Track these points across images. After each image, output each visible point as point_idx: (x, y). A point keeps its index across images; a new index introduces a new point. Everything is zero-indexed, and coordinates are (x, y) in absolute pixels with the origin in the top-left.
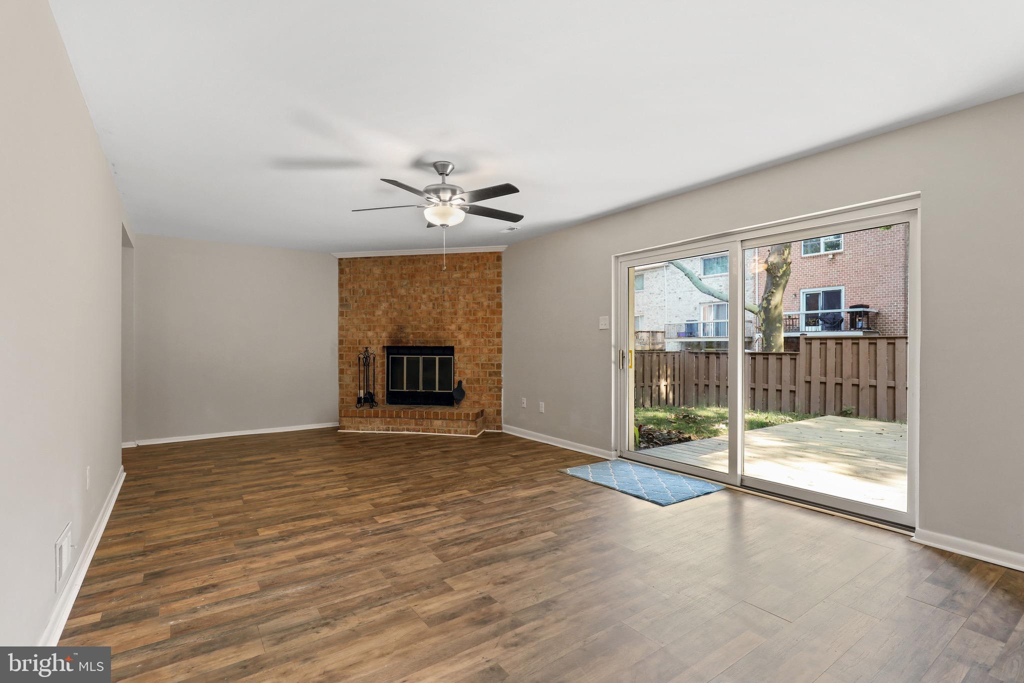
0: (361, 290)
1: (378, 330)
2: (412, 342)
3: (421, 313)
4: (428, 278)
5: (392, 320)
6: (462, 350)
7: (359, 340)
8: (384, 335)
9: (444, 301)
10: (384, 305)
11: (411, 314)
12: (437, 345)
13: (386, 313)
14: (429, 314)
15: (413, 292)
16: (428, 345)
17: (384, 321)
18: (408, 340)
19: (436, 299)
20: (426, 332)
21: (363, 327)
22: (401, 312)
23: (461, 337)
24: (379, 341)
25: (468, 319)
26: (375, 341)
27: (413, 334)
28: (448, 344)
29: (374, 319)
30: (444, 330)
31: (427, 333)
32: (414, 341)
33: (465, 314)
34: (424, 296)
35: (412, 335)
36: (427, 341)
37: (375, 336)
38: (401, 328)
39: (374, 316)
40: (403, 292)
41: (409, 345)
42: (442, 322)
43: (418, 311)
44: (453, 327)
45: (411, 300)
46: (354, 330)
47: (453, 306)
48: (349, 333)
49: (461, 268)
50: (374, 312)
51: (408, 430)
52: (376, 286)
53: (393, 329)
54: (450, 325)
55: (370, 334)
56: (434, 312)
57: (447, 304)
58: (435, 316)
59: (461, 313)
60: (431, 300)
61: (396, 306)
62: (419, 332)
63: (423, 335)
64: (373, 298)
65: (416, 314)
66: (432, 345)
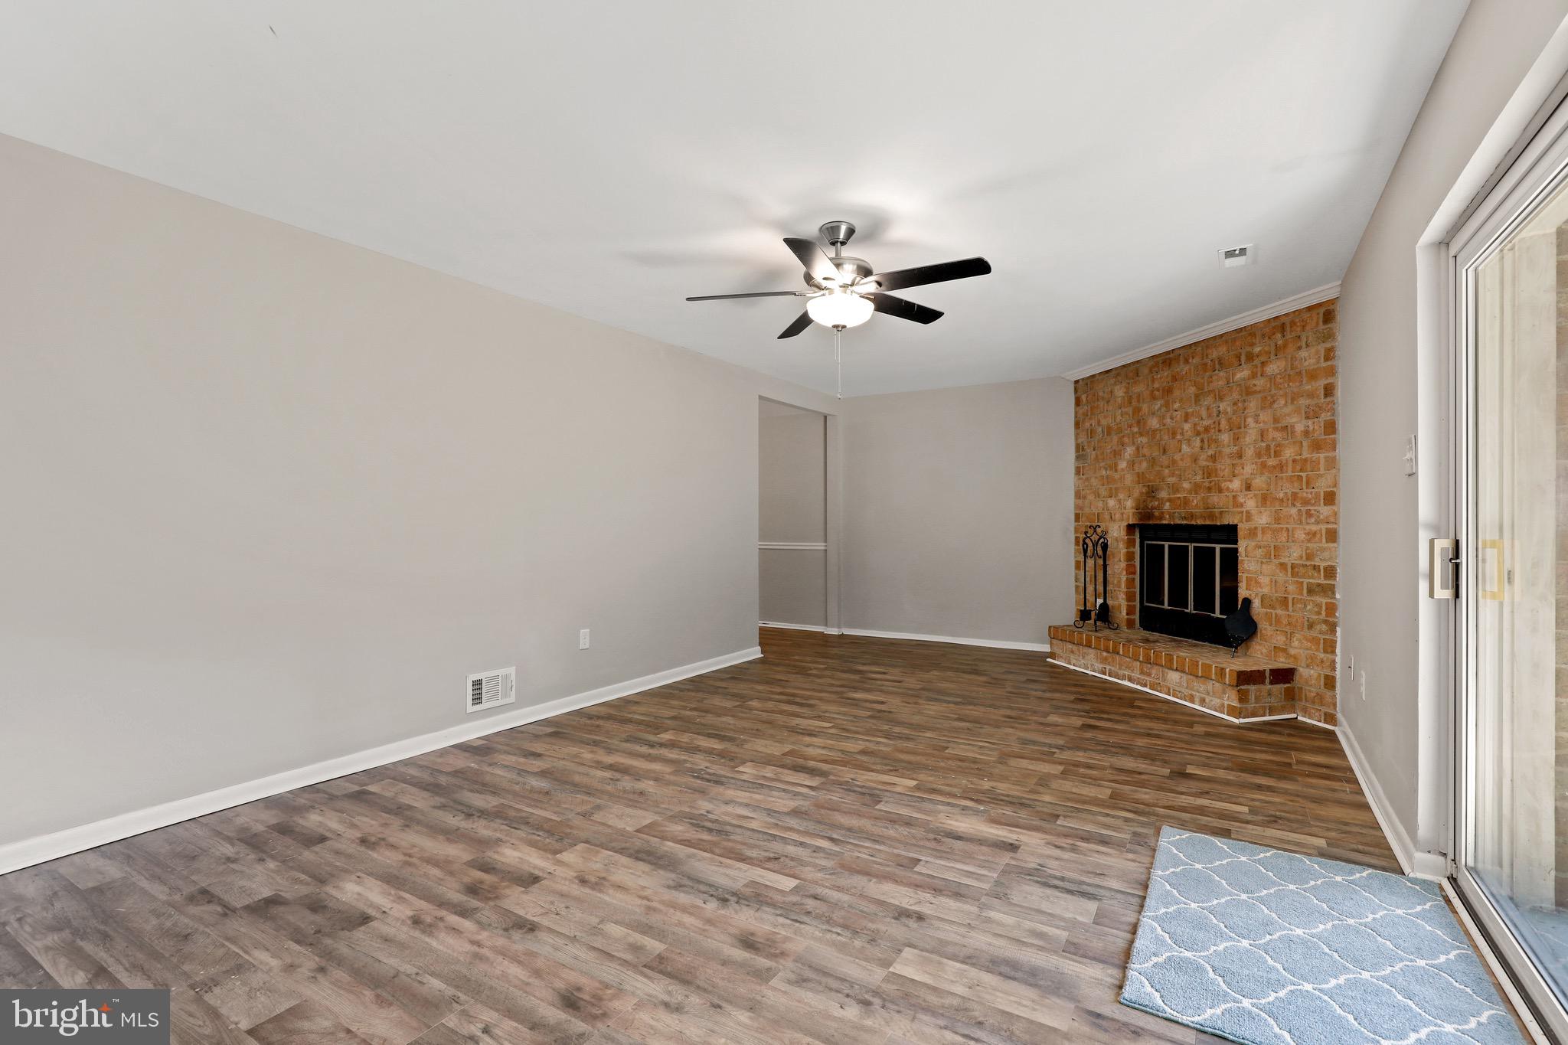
0: (1100, 429)
1: (1121, 496)
2: (1168, 516)
3: (1182, 460)
4: (1192, 390)
5: (1140, 477)
6: (1252, 533)
7: (1098, 514)
8: (1129, 503)
9: (1219, 431)
10: (1130, 451)
11: (1166, 463)
12: (1208, 522)
13: (1132, 464)
14: (1195, 460)
15: (1169, 420)
16: (1194, 523)
17: (1129, 479)
18: (1163, 513)
19: (1207, 429)
20: (1191, 497)
21: (1103, 492)
22: (1153, 462)
23: (1250, 504)
24: (1122, 514)
25: (1264, 465)
26: (1118, 516)
27: (1169, 500)
28: (1227, 520)
29: (1117, 476)
30: (1220, 491)
31: (1191, 499)
32: (1172, 515)
33: (1259, 455)
34: (1187, 426)
35: (1168, 504)
36: (1192, 516)
37: (1117, 507)
38: (1152, 492)
39: (1116, 471)
40: (1154, 423)
41: (1164, 522)
42: (1216, 476)
43: (1177, 457)
44: (1236, 484)
45: (1166, 437)
46: (1091, 497)
47: (1236, 439)
48: (1087, 502)
49: (1250, 357)
50: (1116, 465)
52: (1119, 418)
53: (1141, 493)
54: (1231, 481)
55: (1111, 502)
56: (1203, 456)
57: (1225, 437)
58: (1204, 463)
59: (1249, 452)
60: (1198, 434)
61: (1145, 451)
62: (1179, 498)
63: (1186, 502)
64: (1115, 439)
65: (1174, 462)
66: (1200, 522)
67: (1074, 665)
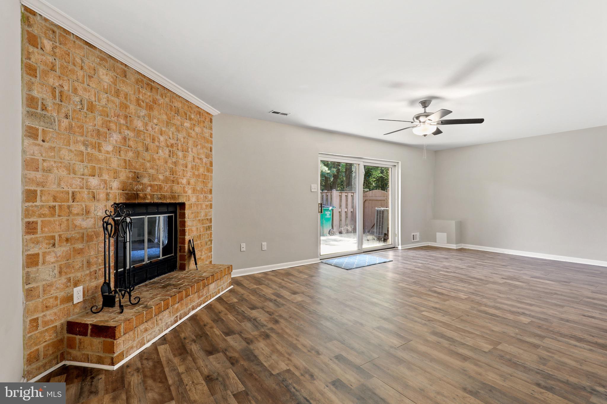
0: (77, 99)
1: (106, 177)
2: (149, 197)
3: (159, 159)
4: (164, 117)
5: (127, 164)
6: (191, 206)
7: (73, 193)
8: (115, 184)
9: (178, 149)
10: (116, 137)
11: (148, 158)
12: (172, 201)
13: (118, 151)
14: (166, 162)
15: (151, 129)
16: (165, 202)
17: (115, 162)
18: (146, 195)
19: (172, 146)
20: (163, 185)
21: (80, 168)
22: (138, 154)
23: (190, 192)
24: (108, 194)
25: (194, 174)
26: (102, 196)
27: (151, 186)
28: (181, 201)
29: (101, 156)
30: (178, 184)
31: (163, 186)
32: (152, 196)
33: (192, 168)
34: (162, 139)
35: (149, 188)
36: (164, 197)
37: (102, 187)
38: (137, 177)
39: (100, 151)
40: (139, 124)
41: (147, 201)
42: (176, 175)
43: (156, 156)
44: (184, 181)
45: (149, 140)
46: (63, 173)
47: (185, 157)
48: (51, 176)
50: (100, 145)
51: (193, 309)
52: (104, 102)
53: (128, 178)
54: (183, 179)
55: (94, 182)
56: (170, 161)
57: (180, 154)
58: (171, 166)
59: (189, 166)
60: (168, 146)
61: (131, 143)
62: (157, 185)
63: (160, 188)
64: (99, 120)
65: (154, 160)
66: (168, 201)
67: (148, 341)
